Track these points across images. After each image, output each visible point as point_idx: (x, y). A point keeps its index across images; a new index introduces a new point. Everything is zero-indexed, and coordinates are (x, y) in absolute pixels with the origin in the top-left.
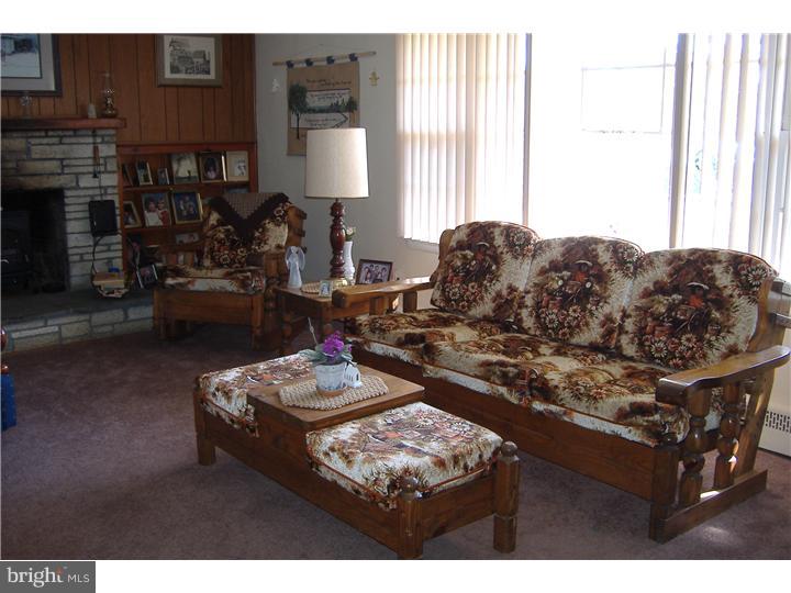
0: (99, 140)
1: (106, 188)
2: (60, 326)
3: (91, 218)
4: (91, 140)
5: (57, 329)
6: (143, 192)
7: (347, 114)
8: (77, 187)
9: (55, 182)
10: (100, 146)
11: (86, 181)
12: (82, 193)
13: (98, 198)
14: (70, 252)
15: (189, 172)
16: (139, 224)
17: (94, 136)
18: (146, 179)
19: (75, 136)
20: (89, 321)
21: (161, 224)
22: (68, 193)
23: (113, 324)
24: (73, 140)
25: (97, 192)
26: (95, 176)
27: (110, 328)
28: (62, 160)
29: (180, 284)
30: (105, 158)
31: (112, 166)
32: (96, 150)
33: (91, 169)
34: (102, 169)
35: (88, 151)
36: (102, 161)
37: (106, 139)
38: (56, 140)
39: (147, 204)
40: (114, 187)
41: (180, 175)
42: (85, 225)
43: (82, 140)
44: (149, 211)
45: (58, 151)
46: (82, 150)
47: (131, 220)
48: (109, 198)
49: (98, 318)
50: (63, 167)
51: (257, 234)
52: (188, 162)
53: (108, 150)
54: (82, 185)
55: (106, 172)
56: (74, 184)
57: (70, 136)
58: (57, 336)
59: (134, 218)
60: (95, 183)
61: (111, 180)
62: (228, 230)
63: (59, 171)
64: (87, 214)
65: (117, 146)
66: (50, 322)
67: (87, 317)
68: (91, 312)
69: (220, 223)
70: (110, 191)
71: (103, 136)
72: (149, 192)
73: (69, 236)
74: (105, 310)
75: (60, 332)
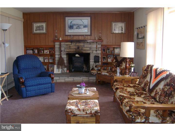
0: (97, 44)
1: (98, 53)
2: (83, 78)
3: (95, 59)
4: (96, 44)
5: (82, 79)
6: (108, 55)
7: (143, 39)
8: (93, 53)
9: (88, 52)
10: (98, 45)
11: (94, 52)
12: (93, 54)
13: (96, 55)
14: (90, 65)
15: (118, 51)
16: (106, 61)
17: (97, 43)
18: (109, 52)
19: (93, 43)
20: (89, 78)
21: (111, 61)
22: (91, 54)
23: (93, 80)
24: (92, 44)
25: (96, 54)
26: (96, 51)
27: (92, 80)
28: (90, 48)
29: (100, 73)
30: (99, 48)
31: (100, 49)
32: (97, 46)
33: (96, 50)
34: (98, 50)
35: (95, 46)
36: (98, 48)
37: (99, 44)
38: (89, 44)
39: (108, 57)
40: (100, 53)
41: (116, 52)
42: (93, 60)
43: (94, 44)
44: (109, 59)
45: (90, 46)
46: (94, 46)
47: (105, 60)
48: (99, 55)
49: (90, 78)
50: (90, 49)
51: (121, 65)
52: (118, 49)
53: (99, 46)
54: (93, 52)
55: (99, 50)
56: (92, 52)
57: (92, 43)
58: (82, 80)
59: (106, 60)
60: (96, 52)
61: (99, 52)
62: (116, 63)
63: (89, 50)
64: (94, 58)
65: (101, 45)
66: (81, 78)
67: (88, 78)
68: (89, 77)
69: (115, 62)
70: (99, 54)
71: (98, 43)
72: (109, 55)
73: (90, 62)
74: (91, 77)
75: (83, 80)
